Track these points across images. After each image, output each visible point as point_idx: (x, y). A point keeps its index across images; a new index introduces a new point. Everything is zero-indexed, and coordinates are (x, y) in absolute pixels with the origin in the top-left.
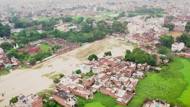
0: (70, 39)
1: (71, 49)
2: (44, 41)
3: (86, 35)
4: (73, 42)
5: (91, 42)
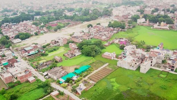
0: (75, 19)
1: (76, 24)
2: (58, 21)
3: (85, 17)
4: (77, 21)
5: (89, 21)
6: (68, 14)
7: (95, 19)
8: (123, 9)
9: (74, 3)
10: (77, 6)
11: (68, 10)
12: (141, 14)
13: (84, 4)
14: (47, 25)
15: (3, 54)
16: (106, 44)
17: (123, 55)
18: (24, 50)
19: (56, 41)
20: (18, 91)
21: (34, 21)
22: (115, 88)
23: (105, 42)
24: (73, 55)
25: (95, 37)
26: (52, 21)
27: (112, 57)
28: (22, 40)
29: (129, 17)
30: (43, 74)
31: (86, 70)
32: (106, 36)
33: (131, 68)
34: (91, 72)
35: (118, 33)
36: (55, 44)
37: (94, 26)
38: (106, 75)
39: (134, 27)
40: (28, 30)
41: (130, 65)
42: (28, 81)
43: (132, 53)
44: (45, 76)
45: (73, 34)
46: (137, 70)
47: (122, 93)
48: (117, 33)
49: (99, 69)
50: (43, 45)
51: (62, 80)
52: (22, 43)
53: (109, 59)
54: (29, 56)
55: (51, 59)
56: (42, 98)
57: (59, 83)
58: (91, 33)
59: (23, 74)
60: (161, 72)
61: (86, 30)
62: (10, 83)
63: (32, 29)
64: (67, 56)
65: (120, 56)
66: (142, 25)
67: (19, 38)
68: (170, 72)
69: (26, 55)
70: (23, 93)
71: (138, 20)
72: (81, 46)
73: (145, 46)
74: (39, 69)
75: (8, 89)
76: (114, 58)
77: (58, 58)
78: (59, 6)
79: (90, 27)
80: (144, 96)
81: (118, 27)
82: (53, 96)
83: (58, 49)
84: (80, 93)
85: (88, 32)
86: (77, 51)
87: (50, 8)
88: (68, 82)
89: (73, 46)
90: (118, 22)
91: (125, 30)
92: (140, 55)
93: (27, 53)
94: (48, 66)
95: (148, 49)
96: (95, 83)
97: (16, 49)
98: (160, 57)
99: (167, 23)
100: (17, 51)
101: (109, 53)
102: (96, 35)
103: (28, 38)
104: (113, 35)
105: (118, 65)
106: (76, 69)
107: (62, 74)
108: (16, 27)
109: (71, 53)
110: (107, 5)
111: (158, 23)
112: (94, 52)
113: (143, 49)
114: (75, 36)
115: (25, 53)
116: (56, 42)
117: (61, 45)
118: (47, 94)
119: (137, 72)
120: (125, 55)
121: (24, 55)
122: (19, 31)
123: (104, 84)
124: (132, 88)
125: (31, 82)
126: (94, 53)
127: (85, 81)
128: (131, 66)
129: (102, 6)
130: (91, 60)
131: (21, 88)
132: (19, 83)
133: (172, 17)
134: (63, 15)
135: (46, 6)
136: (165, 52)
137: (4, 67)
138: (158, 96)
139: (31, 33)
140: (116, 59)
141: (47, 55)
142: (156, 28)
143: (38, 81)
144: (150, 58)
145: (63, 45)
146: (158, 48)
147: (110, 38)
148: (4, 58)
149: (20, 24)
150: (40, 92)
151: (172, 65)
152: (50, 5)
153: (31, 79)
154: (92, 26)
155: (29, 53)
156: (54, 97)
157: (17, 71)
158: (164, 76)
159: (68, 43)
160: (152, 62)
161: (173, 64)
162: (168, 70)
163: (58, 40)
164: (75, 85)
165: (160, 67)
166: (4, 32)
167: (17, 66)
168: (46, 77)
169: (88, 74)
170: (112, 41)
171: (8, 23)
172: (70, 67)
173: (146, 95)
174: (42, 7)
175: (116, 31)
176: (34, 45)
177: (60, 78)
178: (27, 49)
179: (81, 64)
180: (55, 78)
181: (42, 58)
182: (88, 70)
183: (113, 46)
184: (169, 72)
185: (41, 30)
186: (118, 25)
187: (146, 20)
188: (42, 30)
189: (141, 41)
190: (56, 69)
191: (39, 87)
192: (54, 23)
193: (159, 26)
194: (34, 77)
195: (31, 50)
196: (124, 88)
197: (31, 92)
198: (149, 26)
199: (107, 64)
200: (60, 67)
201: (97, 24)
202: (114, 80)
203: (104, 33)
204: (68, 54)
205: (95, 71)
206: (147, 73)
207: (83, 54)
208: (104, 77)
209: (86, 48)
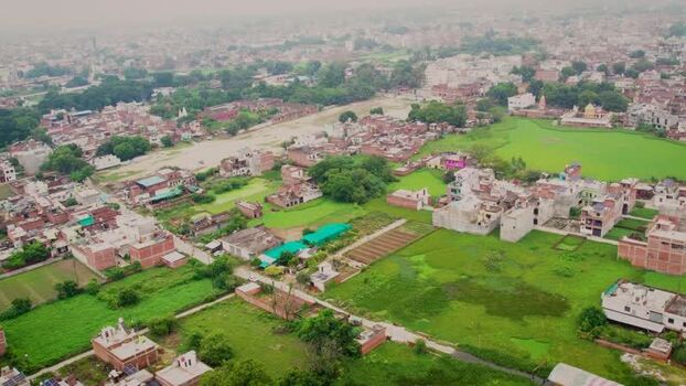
0: (296, 98)
1: (301, 115)
2: (239, 104)
3: (331, 91)
4: (304, 102)
5: (343, 104)
6: (272, 81)
7: (365, 99)
8: (464, 66)
9: (289, 45)
10: (299, 57)
11: (269, 70)
12: (524, 81)
13: (325, 49)
14: (202, 114)
15: (68, 196)
16: (401, 168)
17: (453, 194)
18: (138, 184)
19: (237, 160)
20: (138, 287)
21: (155, 105)
22: (422, 276)
23: (399, 164)
24: (296, 200)
25: (365, 151)
26: (218, 103)
27: (416, 203)
28: (122, 161)
29: (482, 90)
30: (207, 246)
31: (338, 236)
32: (401, 147)
33: (475, 230)
34: (354, 241)
35: (441, 137)
36: (235, 171)
37: (360, 117)
38: (398, 248)
39: (496, 120)
40: (139, 132)
41: (472, 219)
42: (162, 264)
43: (478, 189)
44: (214, 251)
45: (293, 143)
46: (491, 233)
47: (443, 287)
48: (436, 139)
49: (378, 233)
50: (195, 173)
51: (266, 259)
52: (122, 169)
53: (408, 207)
54: (154, 202)
55: (228, 209)
56: (212, 300)
57: (258, 267)
58: (353, 138)
59: (150, 243)
60: (563, 239)
61: (336, 131)
62: (107, 270)
63: (150, 128)
64: (278, 202)
65: (442, 200)
66: (525, 116)
67: (113, 154)
68: (589, 238)
69: (144, 201)
70: (152, 291)
71: (510, 99)
72: (321, 170)
73: (522, 173)
74: (193, 235)
76: (423, 204)
77: (248, 207)
78: (234, 56)
79: (350, 119)
80: (506, 292)
81: (440, 120)
82: (243, 296)
83: (246, 184)
84: (322, 288)
85: (341, 134)
86: (309, 188)
87: (203, 62)
88: (285, 264)
89: (295, 175)
90: (441, 104)
91: (464, 130)
92: (504, 194)
93: (147, 195)
94: (219, 225)
95: (532, 178)
96: (365, 266)
97: (108, 186)
98: (562, 198)
99: (607, 109)
100: (112, 190)
101: (410, 193)
102: (367, 143)
103: (142, 154)
104: (425, 144)
105: (436, 221)
106: (307, 232)
107: (264, 242)
108: (94, 121)
109: (290, 191)
110: (409, 51)
111: (576, 108)
112: (362, 187)
113: (517, 180)
114: (300, 146)
115: (141, 193)
116: (238, 164)
117: (253, 173)
118: (223, 292)
119: (492, 239)
120: (458, 194)
121: (137, 199)
122: (108, 134)
123: (391, 268)
124: (473, 275)
125: (172, 266)
126: (361, 192)
127: (334, 261)
128: (474, 222)
129: (390, 55)
130: (353, 211)
131: (145, 281)
132: (137, 269)
133: (627, 91)
134: (254, 86)
135: (189, 56)
136: (582, 184)
137: (82, 228)
138: (545, 293)
139: (150, 139)
140: (430, 208)
141: (213, 199)
142: (570, 125)
143: (193, 262)
144: (533, 199)
145: (260, 174)
146: (564, 178)
147: (415, 151)
148: (76, 207)
149: (104, 112)
150: (206, 287)
151: (595, 215)
152: (202, 53)
153: (172, 258)
154: (354, 118)
155: (152, 194)
156: (246, 299)
157: (125, 237)
158: (571, 248)
159: (277, 168)
160: (536, 212)
161: (598, 215)
162: (584, 231)
163: (245, 158)
164: (307, 270)
165: (562, 227)
166: (54, 138)
167: (126, 225)
168: (216, 254)
169: (343, 246)
170: (420, 160)
171: (63, 111)
172: (286, 229)
173: (510, 289)
174: (175, 58)
175: (434, 134)
176: (170, 171)
177: (259, 253)
178: (145, 183)
179: (322, 222)
180: (245, 254)
181: (197, 208)
182: (345, 237)
183: (424, 174)
184: (585, 238)
185: (184, 131)
186: (441, 114)
187: (537, 100)
188: (188, 129)
189: (513, 159)
190: (245, 232)
191: (201, 276)
192: (226, 109)
193: (577, 116)
194: (182, 253)
195: (159, 184)
196: (446, 276)
197: (176, 289)
198: (547, 117)
199: (403, 221)
200: (258, 226)
201: (373, 112)
202: (421, 258)
203: (395, 138)
204: (280, 197)
205: (365, 239)
206: (520, 241)
207: (326, 195)
208: (392, 251)
209: (338, 175)
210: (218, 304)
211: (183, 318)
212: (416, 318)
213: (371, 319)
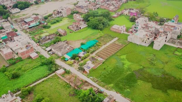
16: (115, 15)
17: (135, 28)
18: (24, 21)
19: (58, 11)
20: (20, 69)
22: (126, 66)
23: (114, 13)
24: (78, 28)
25: (102, 7)
27: (121, 31)
28: (21, 10)
30: (47, 49)
31: (93, 46)
32: (114, 6)
33: (143, 44)
34: (99, 48)
35: (127, 2)
36: (58, 15)
38: (116, 52)
41: (143, 40)
42: (30, 57)
43: (144, 26)
45: (78, 4)
46: (150, 45)
47: (134, 73)
49: (108, 44)
50: (44, 16)
51: (67, 57)
52: (21, 13)
53: (118, 33)
54: (30, 28)
55: (54, 32)
56: (46, 77)
57: (64, 60)
58: (98, 2)
59: (25, 50)
60: (177, 49)
62: (10, 60)
64: (72, 29)
65: (131, 30)
67: (18, 8)
69: (26, 28)
70: (25, 71)
72: (87, 17)
73: (158, 18)
74: (42, 43)
75: (9, 66)
76: (124, 31)
77: (62, 32)
80: (158, 76)
82: (58, 75)
83: (61, 20)
84: (88, 72)
86: (83, 23)
88: (74, 59)
89: (78, 17)
92: (154, 29)
93: (27, 25)
94: (51, 40)
95: (161, 22)
96: (104, 60)
97: (15, 20)
98: (175, 32)
100: (16, 22)
101: (118, 26)
102: (103, 4)
103: (28, 7)
104: (122, 5)
105: (129, 40)
106: (82, 44)
107: (67, 49)
109: (76, 25)
112: (102, 24)
113: (156, 21)
114: (80, 5)
115: (25, 24)
116: (59, 13)
117: (64, 16)
118: (52, 72)
119: (150, 48)
120: (137, 29)
121: (24, 27)
123: (113, 63)
124: (145, 66)
125: (33, 58)
126: (101, 26)
127: (92, 57)
128: (143, 41)
130: (98, 34)
131: (23, 66)
132: (20, 60)
137: (3, 41)
138: (173, 77)
139: (31, 1)
140: (126, 33)
141: (50, 27)
143: (41, 57)
144: (165, 32)
145: (66, 16)
146: (173, 22)
147: (119, 8)
148: (3, 30)
150: (44, 70)
153: (33, 55)
155: (29, 25)
156: (60, 76)
157: (17, 45)
159: (72, 14)
160: (166, 38)
163: (61, 11)
164: (82, 62)
167: (17, 40)
168: (50, 52)
169: (95, 50)
170: (121, 12)
172: (75, 41)
173: (160, 74)
175: (125, 1)
176: (35, 16)
177: (65, 54)
178: (27, 20)
179: (87, 38)
180: (60, 54)
181: (44, 30)
182: (96, 46)
183: (123, 17)
189: (154, 12)
190: (60, 44)
191: (43, 64)
194: (37, 53)
195: (31, 21)
196: (136, 67)
197: (34, 70)
199: (116, 39)
200: (65, 41)
202: (124, 57)
203: (112, 2)
204: (73, 27)
205: (103, 47)
206: (160, 50)
207: (89, 26)
208: (113, 53)
209: (93, 19)
210: (49, 78)
211: (35, 86)
212: (125, 89)
213: (107, 89)
